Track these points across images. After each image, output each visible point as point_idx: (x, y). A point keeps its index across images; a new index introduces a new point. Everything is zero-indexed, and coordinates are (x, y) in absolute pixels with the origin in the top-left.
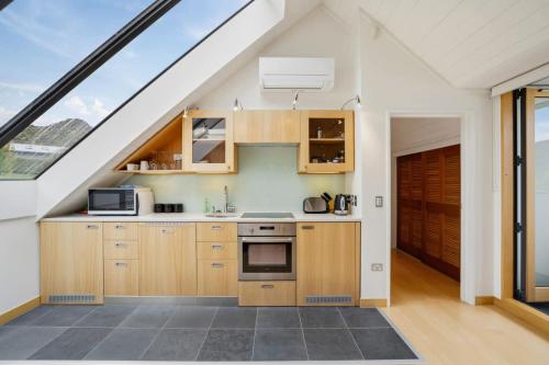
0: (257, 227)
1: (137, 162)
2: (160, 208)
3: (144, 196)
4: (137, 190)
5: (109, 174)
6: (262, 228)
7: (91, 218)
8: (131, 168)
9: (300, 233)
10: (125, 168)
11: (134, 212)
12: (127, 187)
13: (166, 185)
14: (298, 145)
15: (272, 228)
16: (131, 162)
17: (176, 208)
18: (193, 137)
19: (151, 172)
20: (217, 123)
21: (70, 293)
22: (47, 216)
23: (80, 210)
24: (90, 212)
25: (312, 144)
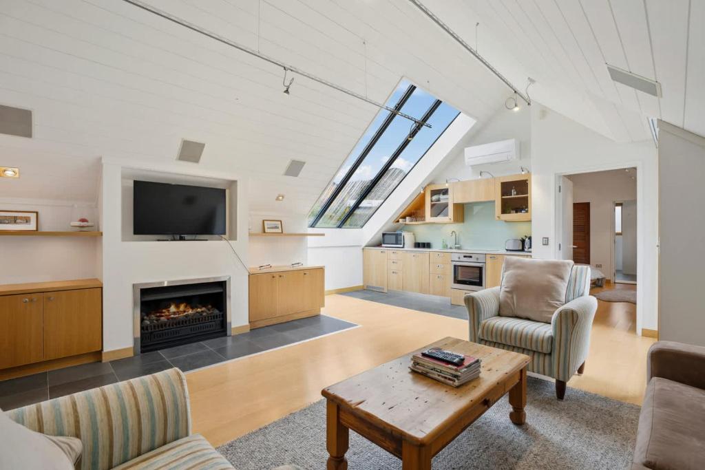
0: (462, 256)
1: (404, 217)
2: (418, 245)
3: (408, 238)
4: (403, 234)
5: (392, 225)
6: (465, 257)
7: (384, 248)
8: (401, 220)
9: (489, 261)
10: (398, 221)
11: (402, 246)
12: (398, 232)
13: (422, 231)
14: (494, 201)
15: (471, 257)
16: (401, 218)
17: (427, 245)
18: (432, 201)
19: (411, 223)
20: (445, 192)
21: (374, 285)
22: (366, 246)
23: (379, 245)
24: (383, 245)
25: (503, 200)
